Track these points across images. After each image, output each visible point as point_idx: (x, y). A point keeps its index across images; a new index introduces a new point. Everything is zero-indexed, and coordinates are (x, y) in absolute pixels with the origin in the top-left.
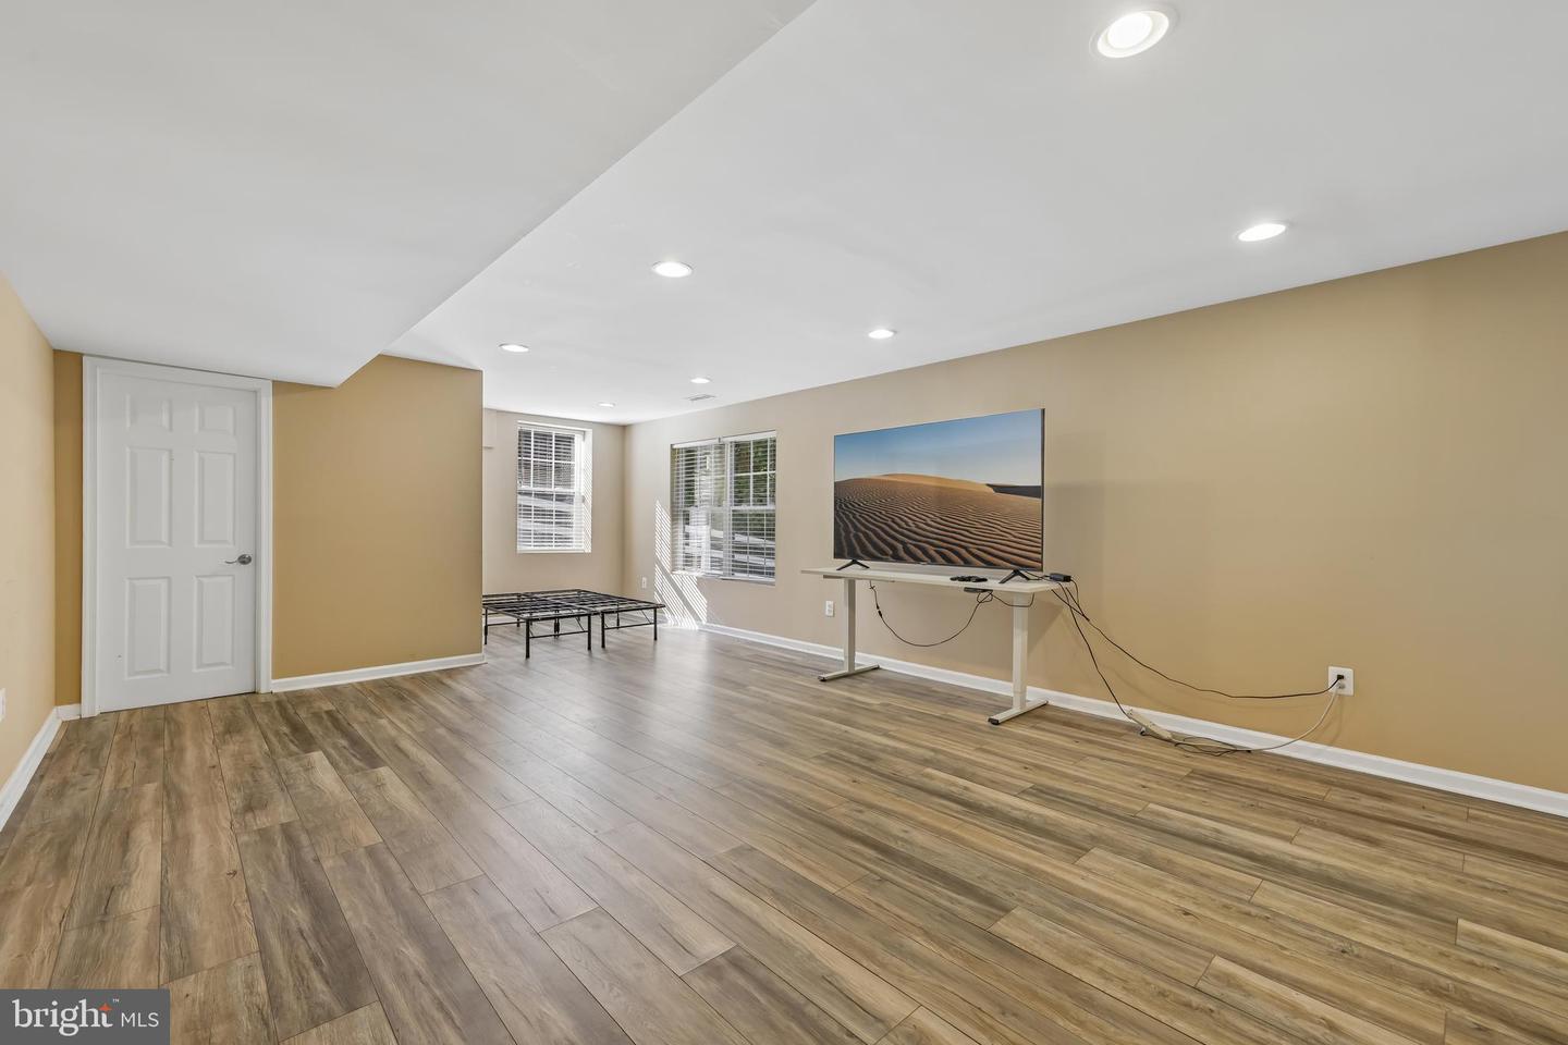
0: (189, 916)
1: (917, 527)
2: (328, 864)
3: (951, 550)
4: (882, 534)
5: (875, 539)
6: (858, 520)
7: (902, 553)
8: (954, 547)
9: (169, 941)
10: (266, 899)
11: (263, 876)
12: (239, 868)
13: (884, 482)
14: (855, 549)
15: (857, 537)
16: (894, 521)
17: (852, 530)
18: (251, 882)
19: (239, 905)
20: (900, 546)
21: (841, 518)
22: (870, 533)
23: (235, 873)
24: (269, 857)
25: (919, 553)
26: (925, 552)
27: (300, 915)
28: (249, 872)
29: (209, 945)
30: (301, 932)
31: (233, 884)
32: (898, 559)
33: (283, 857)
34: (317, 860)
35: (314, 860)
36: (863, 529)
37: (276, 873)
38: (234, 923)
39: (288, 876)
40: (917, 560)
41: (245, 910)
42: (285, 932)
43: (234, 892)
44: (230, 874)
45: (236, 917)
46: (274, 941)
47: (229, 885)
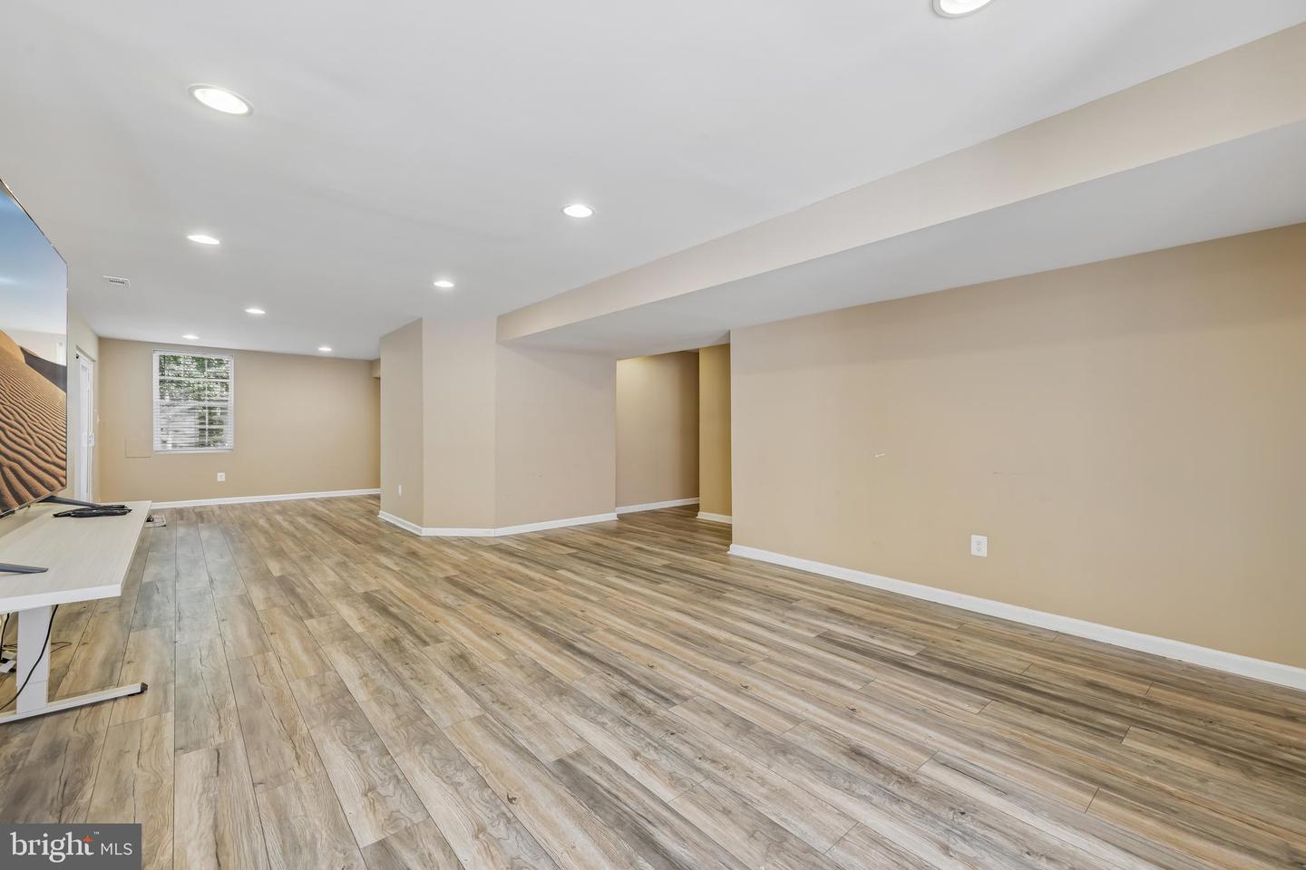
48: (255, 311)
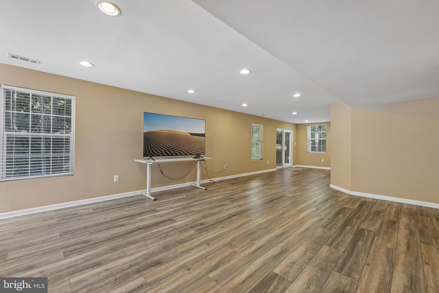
0: (386, 260)
1: (168, 145)
2: (343, 249)
3: (178, 152)
4: (158, 147)
5: (156, 149)
6: (151, 143)
7: (164, 153)
8: (179, 151)
9: (392, 257)
10: (365, 251)
11: (361, 258)
12: (366, 265)
13: (158, 132)
14: (150, 152)
15: (151, 148)
16: (161, 144)
17: (150, 146)
18: (365, 258)
19: (372, 255)
20: (163, 151)
21: (146, 143)
22: (155, 147)
23: (368, 264)
24: (355, 263)
25: (169, 153)
26: (171, 152)
27: (360, 244)
28: (364, 261)
29: (383, 251)
30: (362, 241)
31: (370, 261)
32: (163, 155)
33: (351, 259)
34: (344, 252)
35: (345, 252)
36: (152, 146)
37: (357, 256)
38: (375, 251)
39: (355, 253)
40: (169, 155)
41: (371, 252)
42: (366, 242)
43: (371, 258)
44: (370, 265)
45: (374, 252)
46: (369, 242)
47: (371, 261)
48: (295, 113)
